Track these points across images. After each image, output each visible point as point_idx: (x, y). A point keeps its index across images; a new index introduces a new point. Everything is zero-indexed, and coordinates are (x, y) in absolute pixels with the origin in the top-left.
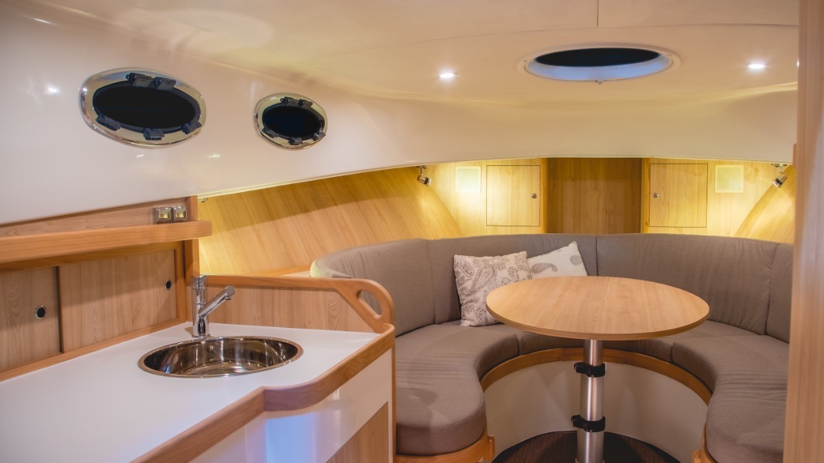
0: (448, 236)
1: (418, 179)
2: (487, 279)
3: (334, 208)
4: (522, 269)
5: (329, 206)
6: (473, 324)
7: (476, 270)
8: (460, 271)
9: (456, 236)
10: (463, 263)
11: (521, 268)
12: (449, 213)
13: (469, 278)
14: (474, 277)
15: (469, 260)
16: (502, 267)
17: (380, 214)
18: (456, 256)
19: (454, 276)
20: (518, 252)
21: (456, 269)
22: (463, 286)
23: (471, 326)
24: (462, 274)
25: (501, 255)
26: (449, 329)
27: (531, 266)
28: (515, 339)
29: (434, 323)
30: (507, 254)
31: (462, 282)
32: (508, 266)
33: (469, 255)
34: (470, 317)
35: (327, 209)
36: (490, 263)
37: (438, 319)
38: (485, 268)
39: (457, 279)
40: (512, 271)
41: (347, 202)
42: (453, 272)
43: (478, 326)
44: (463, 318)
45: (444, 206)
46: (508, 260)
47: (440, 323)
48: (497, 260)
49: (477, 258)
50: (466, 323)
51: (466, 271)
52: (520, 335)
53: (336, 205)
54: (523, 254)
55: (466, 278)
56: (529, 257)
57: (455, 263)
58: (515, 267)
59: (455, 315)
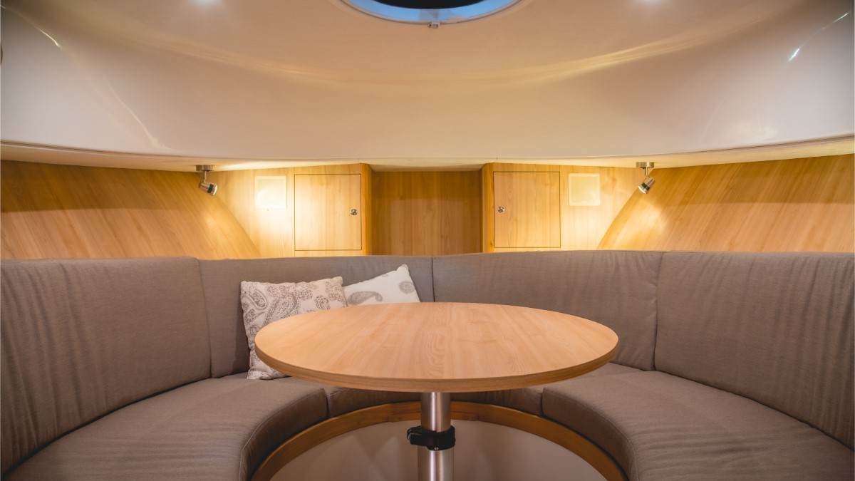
0: (242, 257)
1: (200, 185)
2: (285, 312)
3: (58, 214)
4: (335, 298)
5: (46, 208)
6: (265, 375)
7: (271, 300)
8: (248, 302)
9: (251, 256)
10: (252, 292)
11: (334, 297)
12: (247, 236)
13: (260, 312)
14: (266, 310)
15: (262, 287)
16: (305, 296)
17: (140, 229)
18: (246, 285)
19: (240, 310)
20: (331, 277)
21: (243, 301)
22: (251, 323)
23: (261, 379)
24: (251, 307)
25: (308, 281)
26: (231, 385)
27: (348, 296)
28: (322, 394)
29: (210, 377)
30: (316, 280)
31: (251, 318)
32: (315, 294)
33: (262, 280)
35: (44, 213)
36: (291, 290)
37: (215, 371)
38: (284, 297)
39: (244, 315)
40: (321, 303)
41: (84, 207)
42: (240, 304)
43: (272, 378)
44: (252, 367)
45: (240, 228)
46: (315, 287)
47: (220, 377)
48: (301, 287)
49: (273, 285)
50: (254, 375)
51: (257, 303)
52: (329, 389)
53: (62, 208)
54: (338, 279)
55: (257, 312)
56: (344, 285)
57: (243, 292)
58: (326, 295)
59: (242, 367)
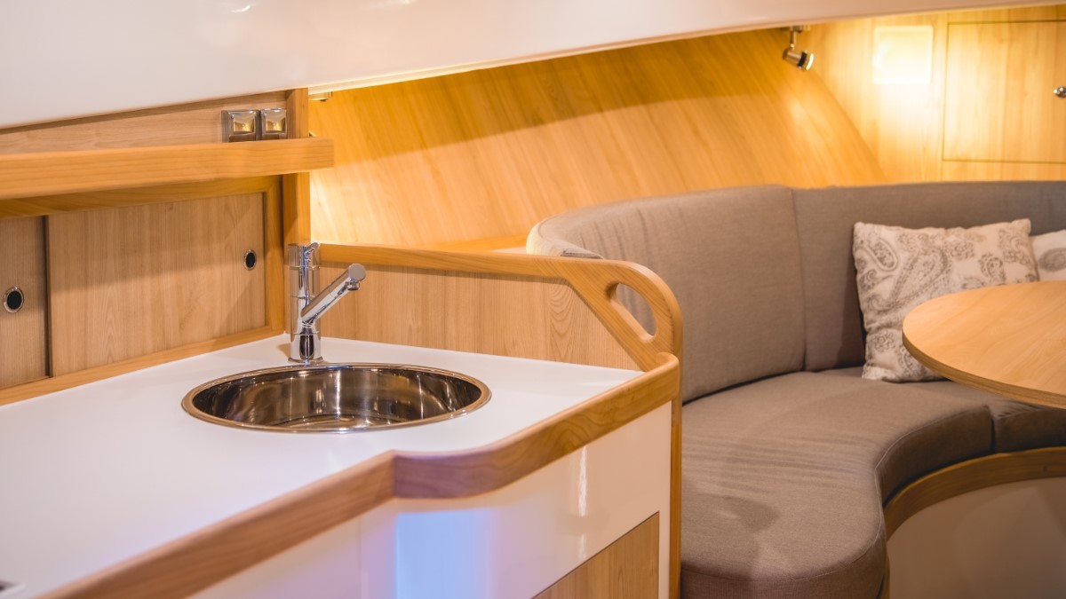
0: (849, 181)
1: (785, 55)
2: (928, 278)
3: (596, 118)
4: (1015, 259)
5: (584, 113)
6: (891, 375)
7: (903, 257)
8: (866, 257)
9: (870, 181)
10: (874, 241)
11: (1013, 256)
12: (856, 132)
13: (884, 274)
14: (896, 273)
15: (888, 235)
16: (964, 252)
17: (696, 132)
18: (860, 227)
19: (852, 269)
20: (1010, 220)
21: (858, 254)
22: (871, 292)
23: (885, 379)
24: (871, 266)
25: (967, 226)
26: (836, 384)
27: (1039, 254)
28: (984, 416)
29: (803, 368)
30: (981, 223)
31: (870, 283)
32: (979, 250)
33: (889, 222)
34: (885, 361)
35: (582, 120)
36: (939, 243)
37: (812, 360)
38: (926, 253)
39: (859, 277)
40: (988, 263)
41: (625, 105)
42: (852, 259)
43: (902, 381)
44: (869, 361)
45: (844, 116)
46: (981, 238)
47: (817, 370)
48: (956, 236)
49: (908, 231)
50: (873, 373)
51: (881, 260)
52: (997, 408)
53: (600, 110)
54: (1022, 225)
55: (880, 274)
56: (1034, 232)
57: (857, 241)
58: (998, 253)
59: (852, 356)
